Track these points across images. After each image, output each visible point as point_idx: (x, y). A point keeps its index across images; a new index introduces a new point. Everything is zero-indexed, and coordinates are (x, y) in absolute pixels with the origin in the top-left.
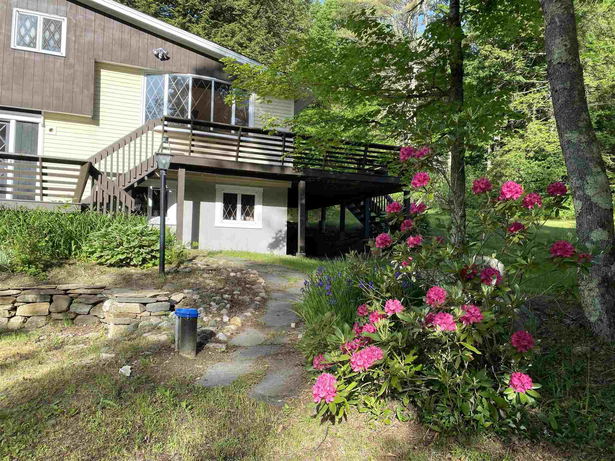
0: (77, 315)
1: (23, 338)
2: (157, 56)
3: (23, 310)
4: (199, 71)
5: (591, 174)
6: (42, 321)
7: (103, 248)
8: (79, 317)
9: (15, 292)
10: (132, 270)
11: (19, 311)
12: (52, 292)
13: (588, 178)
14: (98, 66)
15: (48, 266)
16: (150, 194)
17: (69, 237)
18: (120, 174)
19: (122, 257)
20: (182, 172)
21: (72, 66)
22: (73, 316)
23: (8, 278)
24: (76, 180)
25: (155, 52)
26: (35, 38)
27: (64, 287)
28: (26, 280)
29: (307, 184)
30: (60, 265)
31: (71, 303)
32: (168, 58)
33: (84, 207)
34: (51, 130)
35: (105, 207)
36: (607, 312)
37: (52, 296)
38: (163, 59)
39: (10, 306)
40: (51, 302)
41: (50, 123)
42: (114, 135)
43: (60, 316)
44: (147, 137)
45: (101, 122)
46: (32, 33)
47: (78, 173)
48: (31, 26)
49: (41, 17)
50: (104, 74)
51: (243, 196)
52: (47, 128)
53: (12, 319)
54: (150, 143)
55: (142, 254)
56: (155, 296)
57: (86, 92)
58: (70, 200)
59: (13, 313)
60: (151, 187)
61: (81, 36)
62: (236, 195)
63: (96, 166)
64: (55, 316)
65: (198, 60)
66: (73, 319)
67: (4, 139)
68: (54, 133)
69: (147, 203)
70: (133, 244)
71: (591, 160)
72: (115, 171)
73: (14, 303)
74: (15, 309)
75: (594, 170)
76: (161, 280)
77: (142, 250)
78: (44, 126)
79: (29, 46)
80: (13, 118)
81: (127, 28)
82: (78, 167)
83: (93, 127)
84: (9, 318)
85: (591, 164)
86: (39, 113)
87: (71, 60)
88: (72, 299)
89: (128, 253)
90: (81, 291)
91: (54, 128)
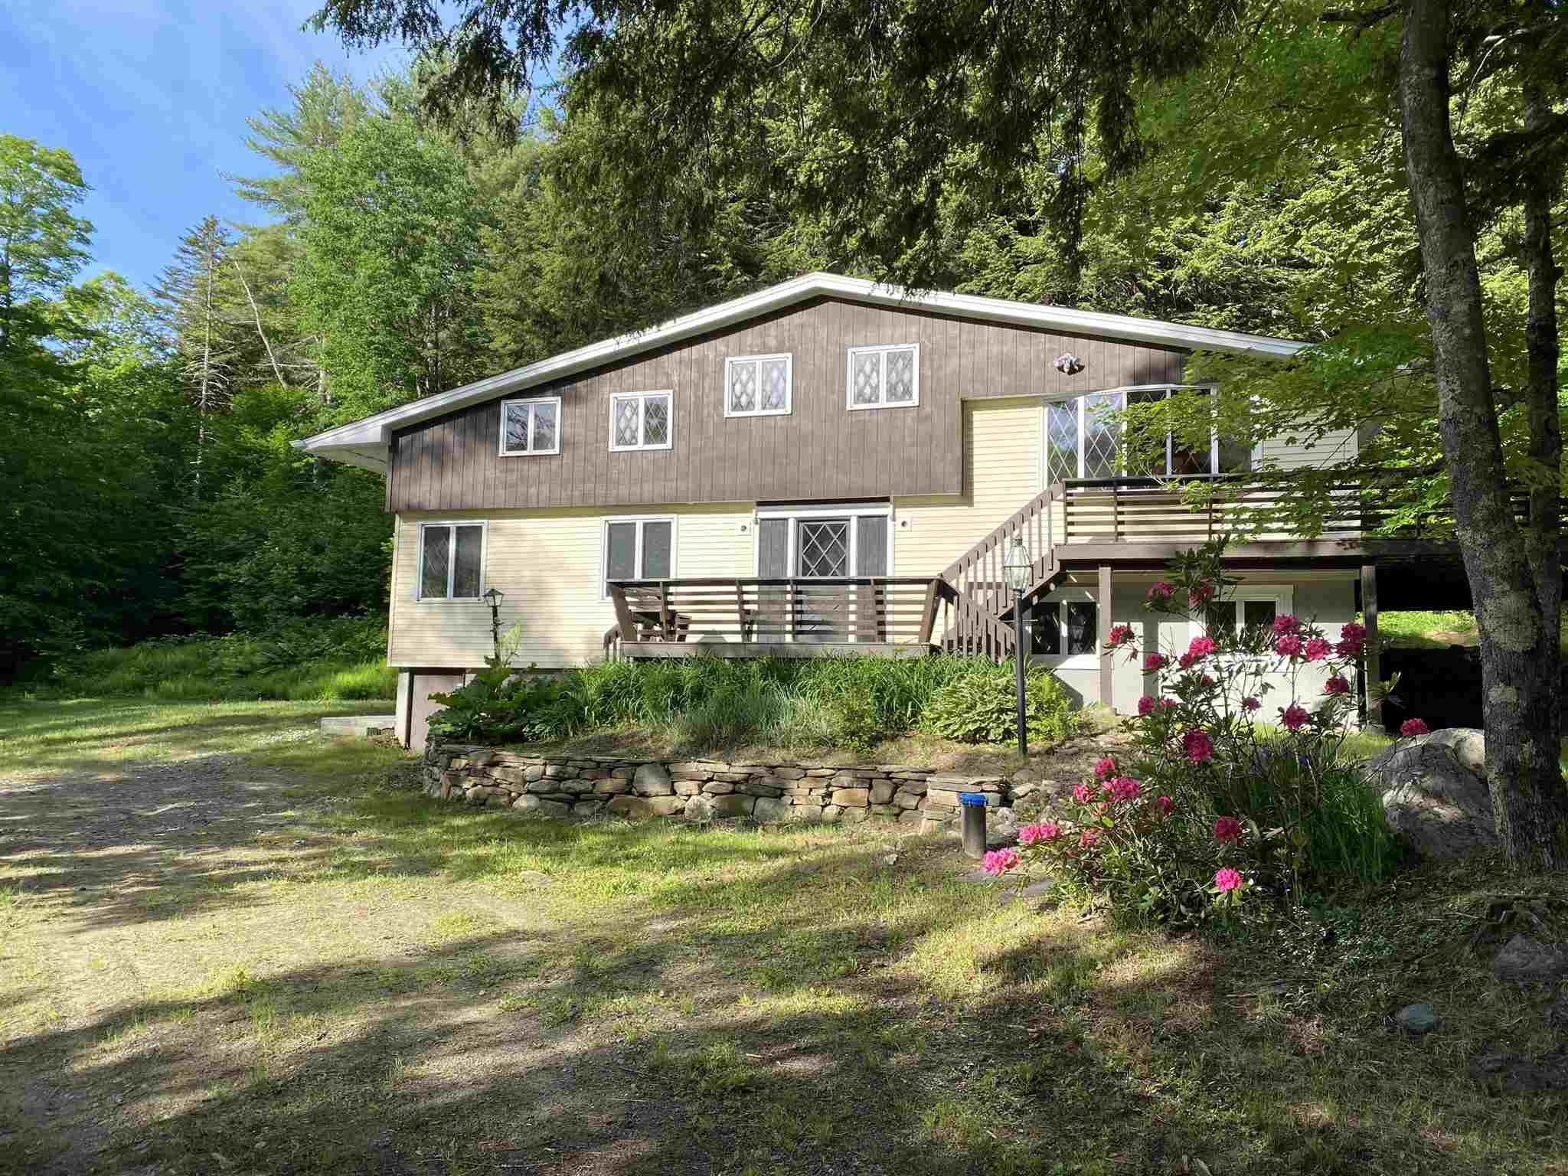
0: (903, 809)
1: (832, 831)
2: (1061, 369)
3: (838, 797)
4: (1138, 378)
5: (1492, 596)
6: (860, 813)
7: (950, 713)
8: (905, 813)
9: (829, 772)
10: (989, 748)
11: (835, 799)
12: (872, 774)
13: (1487, 601)
14: (966, 407)
15: (876, 740)
16: (1064, 613)
17: (907, 696)
18: (999, 585)
19: (972, 727)
20: (1105, 574)
21: (929, 417)
22: (897, 811)
23: (829, 753)
24: (921, 608)
25: (1057, 364)
26: (877, 386)
27: (886, 768)
28: (847, 758)
29: (1378, 572)
30: (893, 738)
31: (894, 792)
32: (1081, 368)
33: (934, 650)
34: (904, 524)
35: (975, 646)
36: (1512, 820)
37: (871, 779)
38: (1072, 371)
39: (823, 791)
40: (870, 788)
41: (903, 514)
42: (994, 519)
43: (880, 809)
44: (1040, 520)
45: (975, 499)
46: (874, 381)
47: (923, 597)
48: (872, 370)
49: (884, 351)
50: (978, 417)
51: (1249, 605)
52: (899, 522)
53: (827, 809)
54: (1045, 531)
55: (1004, 722)
56: (980, 783)
57: (949, 456)
58: (915, 639)
59: (827, 800)
60: (1065, 602)
61: (940, 367)
62: (1234, 604)
63: (953, 584)
64: (876, 808)
65: (1135, 357)
66: (897, 815)
67: (844, 545)
68: (908, 527)
69: (1057, 631)
70: (990, 706)
71: (1491, 573)
72: (990, 580)
73: (828, 786)
74: (830, 795)
75: (1497, 589)
76: (1021, 763)
77: (1003, 717)
78: (894, 519)
79: (869, 401)
80: (853, 512)
81: (1010, 333)
82: (924, 587)
83: (962, 510)
84: (823, 807)
85: (1490, 579)
86: (886, 500)
87: (928, 409)
88: (896, 787)
89: (983, 721)
90: (905, 775)
91: (908, 520)
